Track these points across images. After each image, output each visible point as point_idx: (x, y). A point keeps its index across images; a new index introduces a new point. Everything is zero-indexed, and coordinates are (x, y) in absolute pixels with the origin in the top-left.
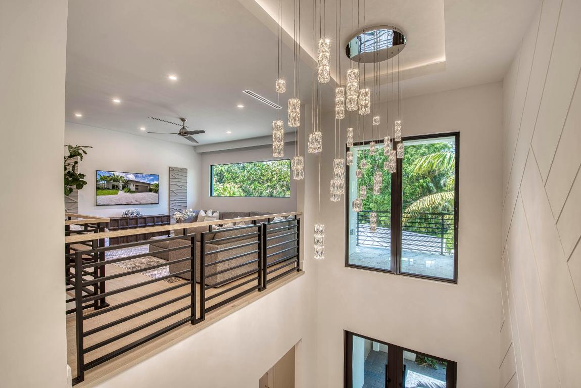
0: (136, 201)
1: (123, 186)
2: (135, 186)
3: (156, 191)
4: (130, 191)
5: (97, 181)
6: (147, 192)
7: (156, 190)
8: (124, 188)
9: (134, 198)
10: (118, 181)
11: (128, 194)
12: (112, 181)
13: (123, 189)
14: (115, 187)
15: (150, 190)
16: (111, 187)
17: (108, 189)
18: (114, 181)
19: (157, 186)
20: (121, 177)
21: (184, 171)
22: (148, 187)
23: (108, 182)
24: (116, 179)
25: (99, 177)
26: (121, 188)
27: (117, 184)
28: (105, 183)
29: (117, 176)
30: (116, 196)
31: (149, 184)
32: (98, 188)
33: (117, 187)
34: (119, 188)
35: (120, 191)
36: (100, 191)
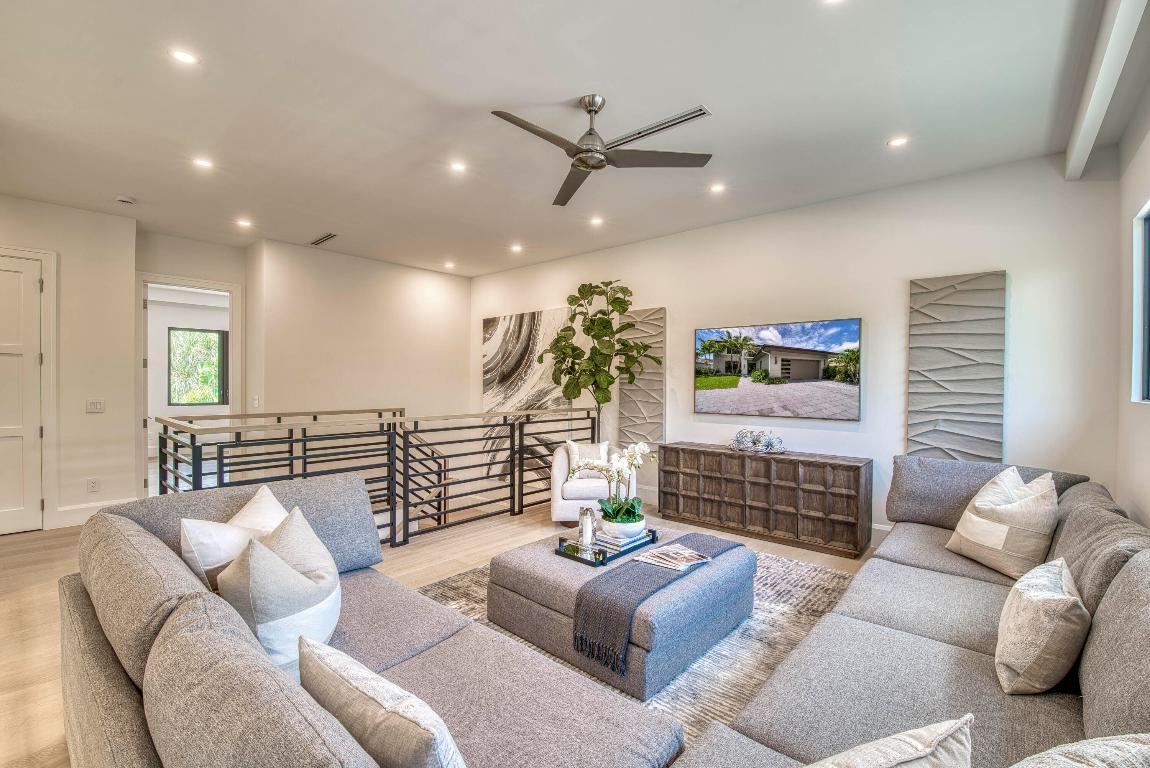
0: (785, 408)
1: (749, 364)
2: (779, 362)
3: (851, 378)
4: (767, 378)
5: (697, 355)
6: (816, 378)
7: (849, 372)
8: (752, 367)
9: (778, 399)
10: (739, 352)
11: (762, 387)
12: (725, 353)
13: (749, 372)
14: (732, 369)
15: (829, 375)
16: (722, 368)
17: (717, 373)
18: (729, 352)
19: (854, 357)
20: (745, 339)
21: (992, 284)
22: (822, 366)
23: (717, 355)
24: (734, 348)
25: (699, 347)
26: (745, 370)
27: (735, 358)
28: (712, 357)
29: (737, 338)
30: (732, 390)
31: (825, 354)
32: (698, 373)
33: (735, 367)
34: (740, 371)
35: (742, 379)
36: (702, 379)
